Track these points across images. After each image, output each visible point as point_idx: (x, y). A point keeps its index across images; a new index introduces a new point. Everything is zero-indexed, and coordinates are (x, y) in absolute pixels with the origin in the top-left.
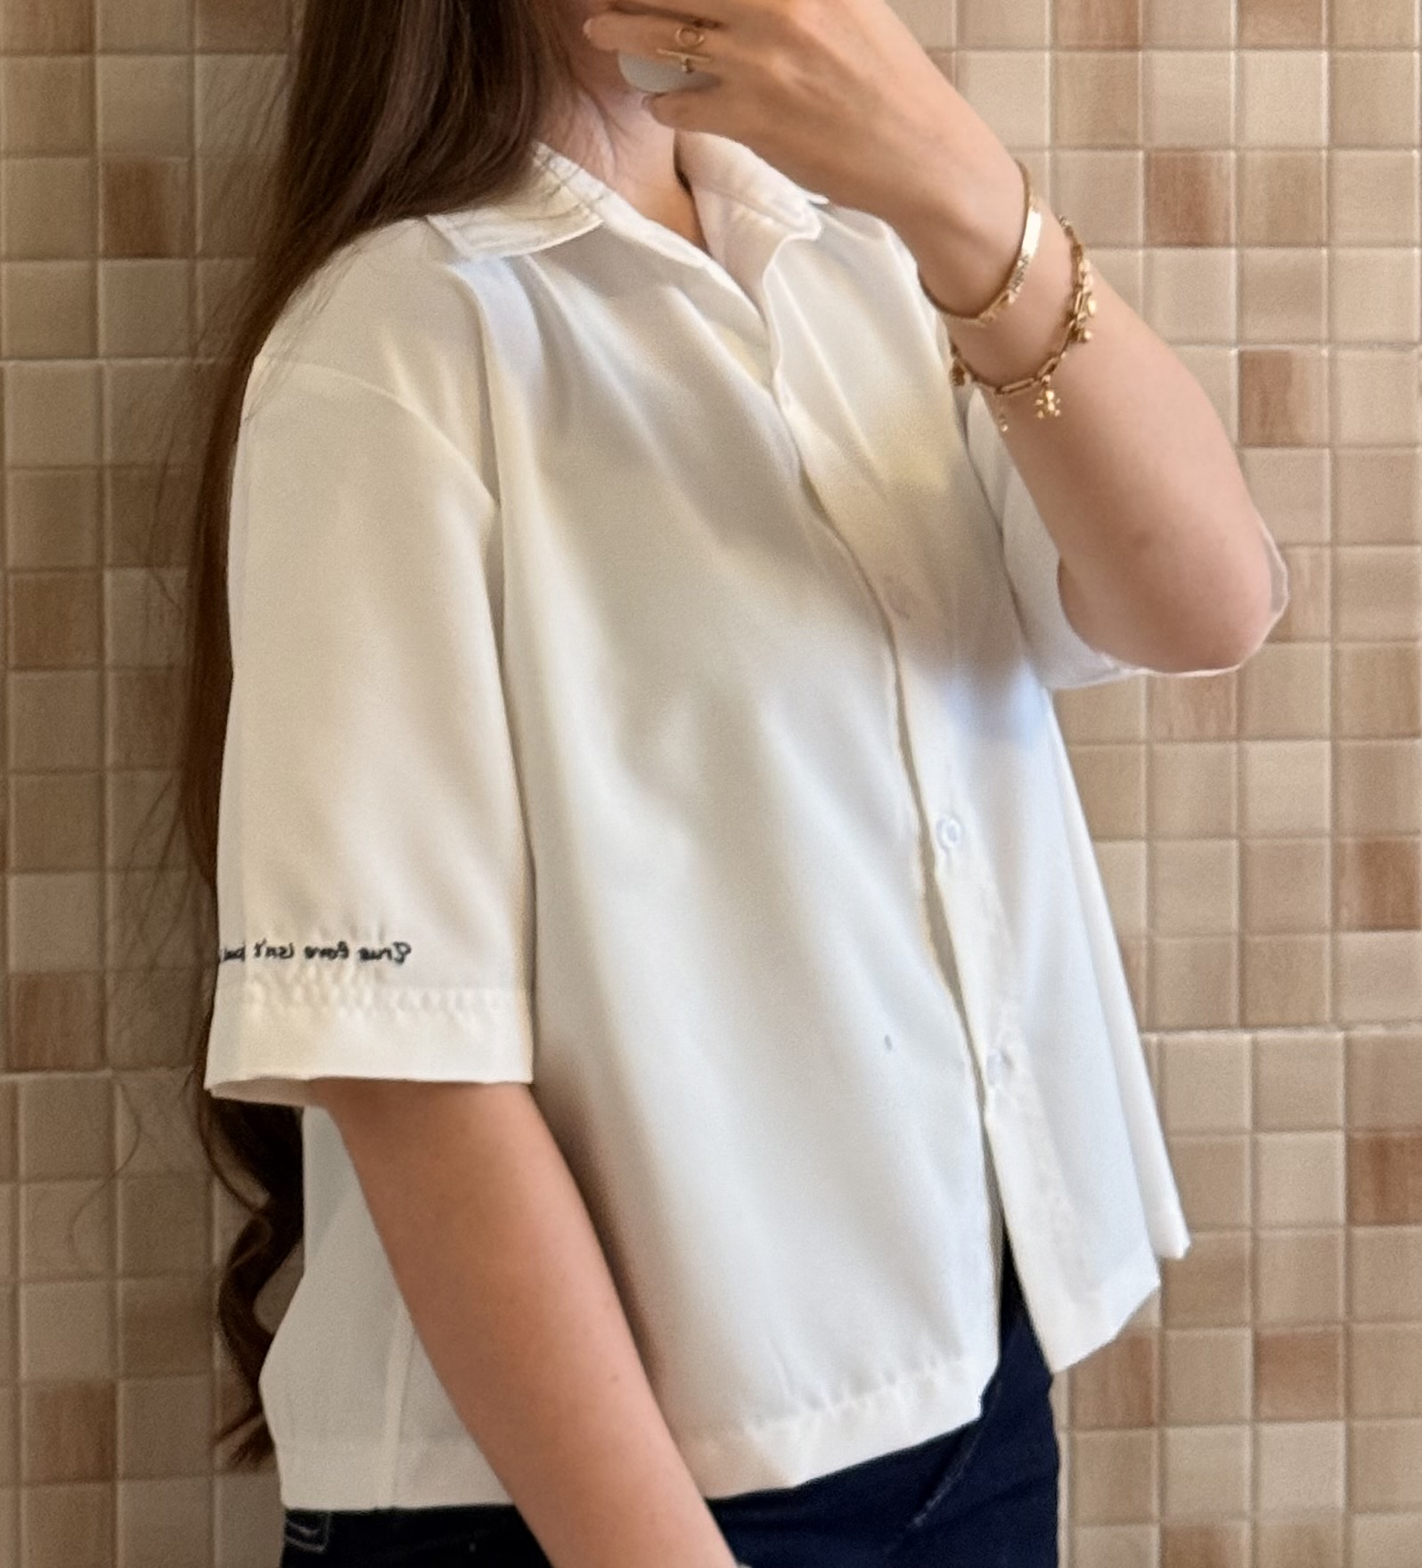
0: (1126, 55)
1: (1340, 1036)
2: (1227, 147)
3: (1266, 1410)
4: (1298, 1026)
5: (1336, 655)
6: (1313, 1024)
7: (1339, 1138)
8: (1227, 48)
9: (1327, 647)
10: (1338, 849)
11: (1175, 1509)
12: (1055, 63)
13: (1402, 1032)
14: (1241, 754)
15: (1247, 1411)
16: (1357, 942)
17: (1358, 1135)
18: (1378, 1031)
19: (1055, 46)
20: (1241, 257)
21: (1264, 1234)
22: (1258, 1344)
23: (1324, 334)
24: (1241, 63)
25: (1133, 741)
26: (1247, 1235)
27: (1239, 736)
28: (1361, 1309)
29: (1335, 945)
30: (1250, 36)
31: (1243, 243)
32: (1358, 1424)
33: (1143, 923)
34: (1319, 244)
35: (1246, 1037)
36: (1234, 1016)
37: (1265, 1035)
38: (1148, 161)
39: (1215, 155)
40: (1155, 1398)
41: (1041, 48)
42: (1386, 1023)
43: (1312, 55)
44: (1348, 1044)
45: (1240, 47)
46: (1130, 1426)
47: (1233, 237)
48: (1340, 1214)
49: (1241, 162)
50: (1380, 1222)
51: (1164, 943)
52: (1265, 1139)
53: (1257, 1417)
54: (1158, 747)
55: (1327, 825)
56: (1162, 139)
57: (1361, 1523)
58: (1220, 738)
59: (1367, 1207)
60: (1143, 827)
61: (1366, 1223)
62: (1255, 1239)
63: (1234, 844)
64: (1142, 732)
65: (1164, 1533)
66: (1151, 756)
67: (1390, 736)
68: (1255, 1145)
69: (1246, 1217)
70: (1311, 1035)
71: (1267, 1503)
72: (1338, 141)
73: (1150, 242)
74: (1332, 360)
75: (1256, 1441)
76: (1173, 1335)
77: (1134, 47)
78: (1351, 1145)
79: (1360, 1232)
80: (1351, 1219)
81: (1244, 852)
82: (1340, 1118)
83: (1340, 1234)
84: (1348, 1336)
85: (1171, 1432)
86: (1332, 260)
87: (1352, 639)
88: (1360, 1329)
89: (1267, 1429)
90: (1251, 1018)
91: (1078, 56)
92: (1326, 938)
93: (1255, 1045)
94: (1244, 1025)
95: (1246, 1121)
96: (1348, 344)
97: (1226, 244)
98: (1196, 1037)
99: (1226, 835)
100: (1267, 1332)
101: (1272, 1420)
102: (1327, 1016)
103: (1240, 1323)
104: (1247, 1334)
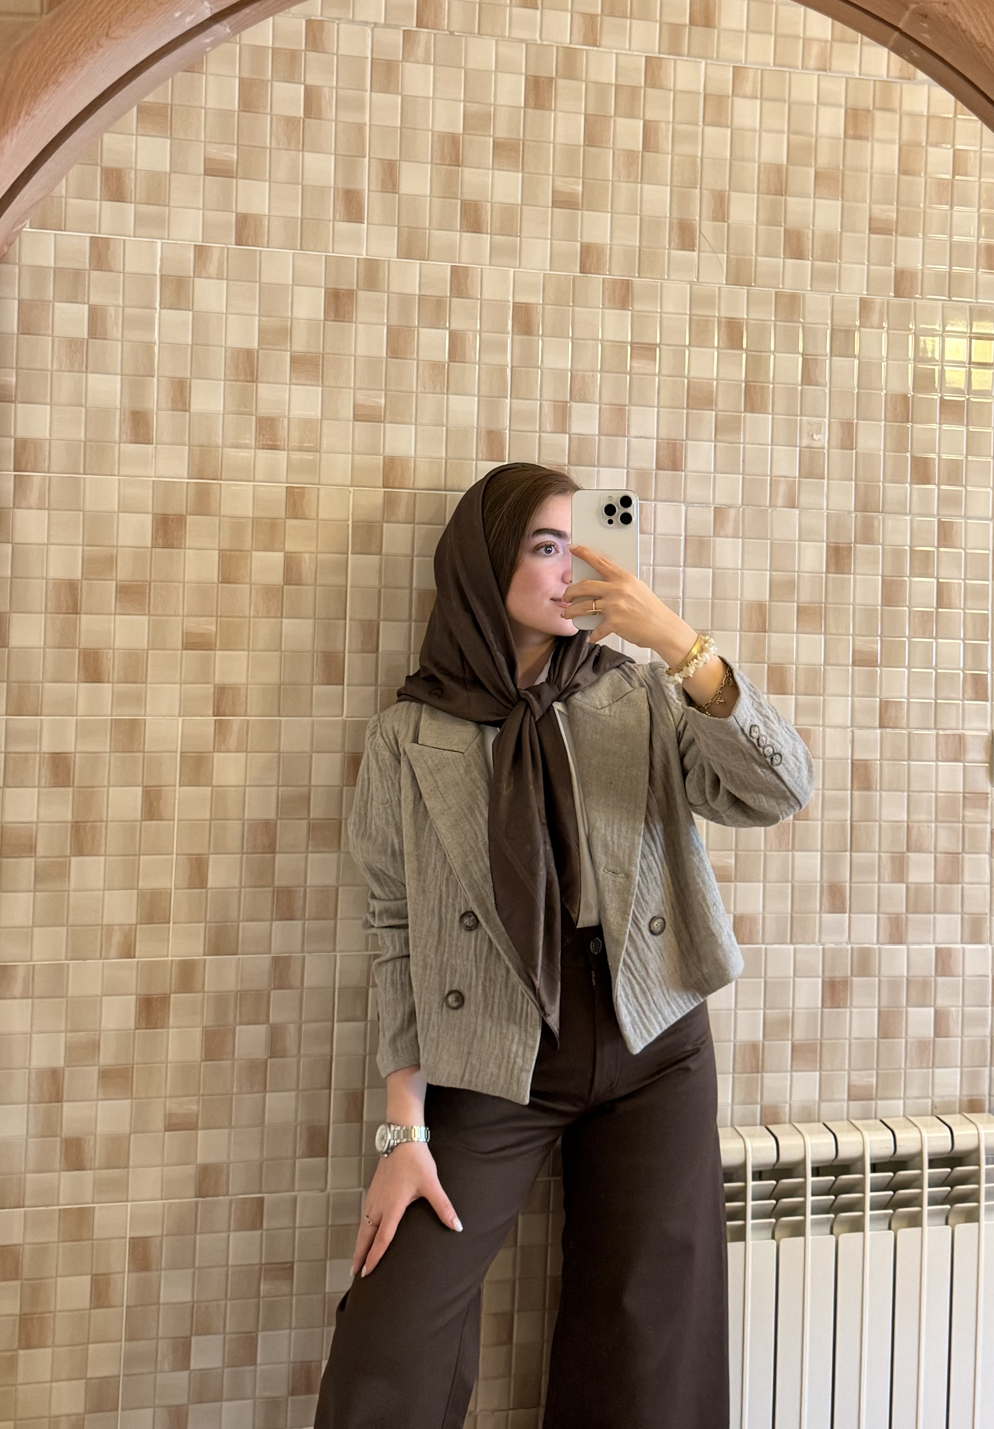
0: (762, 634)
1: (821, 947)
2: (792, 664)
3: (795, 1068)
4: (808, 944)
5: (822, 825)
6: (813, 943)
7: (820, 980)
8: (793, 633)
9: (820, 822)
10: (822, 887)
11: (764, 1099)
12: (741, 635)
13: (839, 946)
14: (793, 856)
15: (789, 1068)
16: (827, 917)
17: (826, 979)
18: (833, 946)
19: (741, 630)
20: (796, 699)
21: (796, 1011)
22: (793, 1045)
23: (821, 723)
24: (797, 638)
25: (760, 851)
26: (791, 1011)
27: (793, 849)
28: (825, 1036)
29: (820, 917)
30: (800, 629)
31: (797, 694)
32: (823, 1073)
33: (761, 909)
34: (820, 695)
35: (792, 947)
36: (789, 941)
37: (798, 946)
38: (768, 667)
39: (789, 666)
40: (760, 1063)
41: (736, 631)
42: (836, 943)
43: (819, 636)
44: (823, 949)
45: (798, 632)
46: (753, 1073)
47: (794, 692)
48: (820, 1005)
49: (797, 668)
50: (831, 1008)
51: (766, 915)
52: (797, 979)
53: (792, 1070)
54: (767, 853)
55: (819, 879)
56: (773, 660)
57: (824, 1105)
58: (786, 851)
59: (828, 1003)
60: (762, 879)
61: (827, 1008)
62: (793, 1013)
63: (790, 884)
64: (762, 848)
65: (761, 1107)
66: (765, 856)
67: (838, 851)
68: (794, 981)
69: (791, 1006)
70: (812, 946)
71: (793, 1099)
72: (826, 663)
73: (769, 692)
74: (824, 731)
75: (791, 1076)
76: (766, 1043)
77: (765, 632)
78: (823, 981)
79: (825, 1010)
80: (823, 1007)
81: (793, 886)
82: (821, 974)
83: (820, 1011)
84: (821, 1044)
85: (765, 1074)
86: (824, 700)
87: (827, 820)
88: (824, 1042)
89: (794, 1074)
90: (794, 941)
91: (748, 633)
92: (818, 915)
93: (795, 949)
94: (792, 943)
95: (792, 975)
96: (829, 727)
97: (792, 694)
98: (776, 946)
99: (788, 882)
100: (796, 1042)
101: (796, 1071)
102: (817, 940)
103: (788, 1040)
104: (790, 1042)
